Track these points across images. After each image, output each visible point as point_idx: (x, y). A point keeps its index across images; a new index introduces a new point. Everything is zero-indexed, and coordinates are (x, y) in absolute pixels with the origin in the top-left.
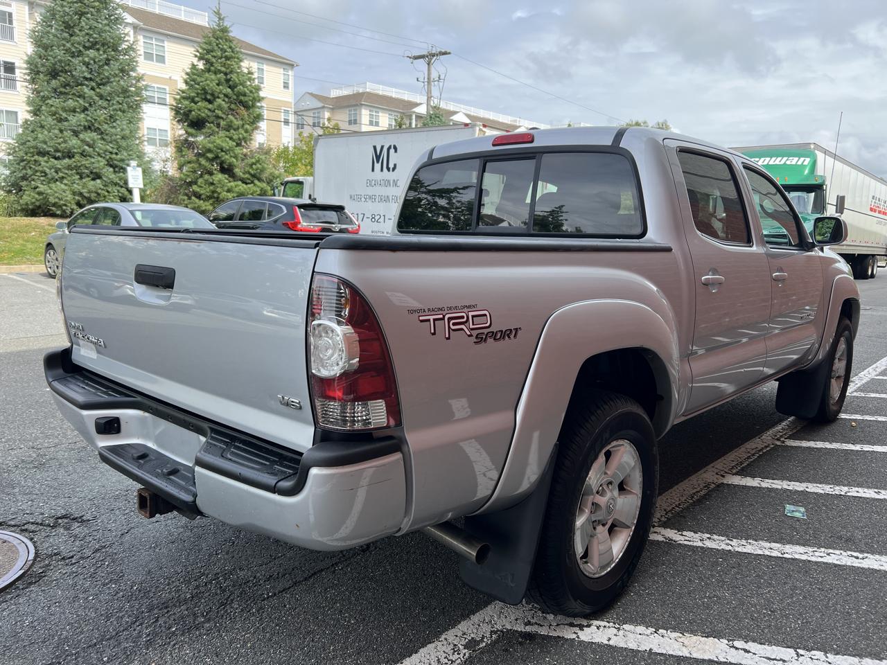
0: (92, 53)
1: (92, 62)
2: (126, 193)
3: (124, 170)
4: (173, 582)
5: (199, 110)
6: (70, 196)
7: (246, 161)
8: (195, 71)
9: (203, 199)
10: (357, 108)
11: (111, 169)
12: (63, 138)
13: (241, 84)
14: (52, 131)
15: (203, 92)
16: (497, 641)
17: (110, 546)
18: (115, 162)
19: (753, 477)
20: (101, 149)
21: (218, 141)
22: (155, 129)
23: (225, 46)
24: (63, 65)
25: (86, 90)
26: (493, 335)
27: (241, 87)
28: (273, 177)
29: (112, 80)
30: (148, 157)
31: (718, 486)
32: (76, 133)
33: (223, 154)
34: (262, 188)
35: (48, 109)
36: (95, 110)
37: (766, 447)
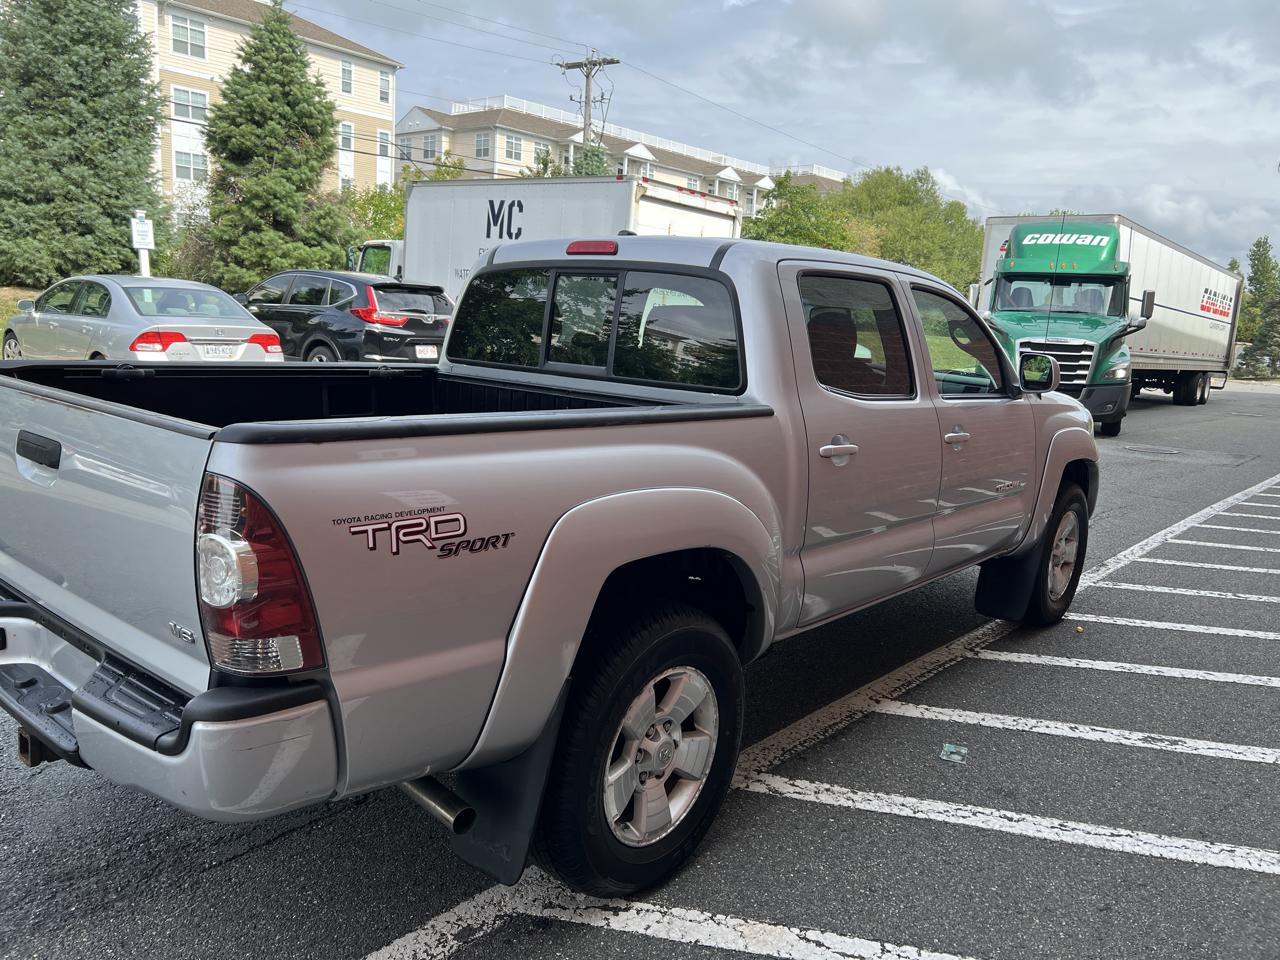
0: (83, 49)
1: (83, 62)
2: (131, 255)
3: (126, 222)
4: (86, 844)
5: (243, 136)
6: (47, 257)
7: (311, 213)
8: (238, 79)
9: (246, 267)
10: (490, 131)
11: (109, 220)
12: (38, 173)
13: (306, 101)
14: (22, 162)
15: (248, 110)
16: (500, 929)
17: (13, 792)
18: (115, 210)
19: (917, 703)
20: (93, 190)
21: (269, 183)
22: (189, 154)
23: (282, 44)
24: (40, 65)
25: (73, 103)
26: (470, 546)
27: (305, 105)
28: (351, 237)
29: (113, 89)
30: (165, 203)
31: (866, 716)
32: (57, 166)
33: (277, 201)
34: (333, 253)
35: (16, 130)
36: (87, 133)
37: (952, 660)
